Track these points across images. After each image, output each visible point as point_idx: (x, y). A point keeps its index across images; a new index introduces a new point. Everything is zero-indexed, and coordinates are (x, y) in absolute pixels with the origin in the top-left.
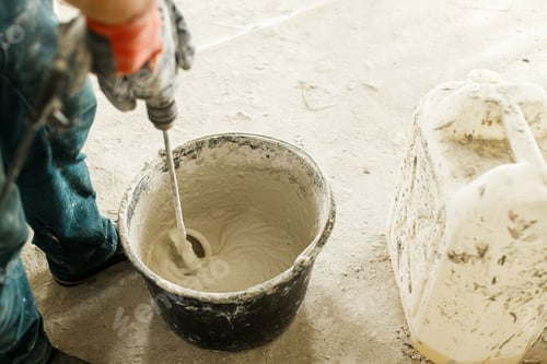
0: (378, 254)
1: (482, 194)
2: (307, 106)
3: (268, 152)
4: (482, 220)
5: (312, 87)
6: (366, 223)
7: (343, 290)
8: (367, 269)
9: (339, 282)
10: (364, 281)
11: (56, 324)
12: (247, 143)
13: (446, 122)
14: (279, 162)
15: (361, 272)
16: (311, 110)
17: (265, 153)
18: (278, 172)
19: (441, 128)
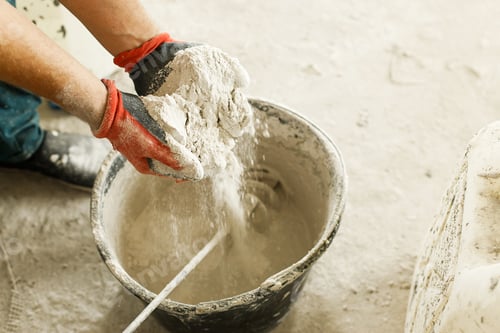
0: (402, 278)
1: (492, 288)
2: (390, 76)
3: (297, 132)
4: (482, 321)
5: (405, 55)
6: (403, 237)
7: (345, 310)
8: (383, 293)
9: (343, 298)
10: (373, 306)
11: (29, 251)
12: (276, 114)
13: (493, 171)
14: (306, 147)
15: (374, 295)
16: (393, 82)
17: (294, 132)
18: (304, 156)
19: (486, 177)
